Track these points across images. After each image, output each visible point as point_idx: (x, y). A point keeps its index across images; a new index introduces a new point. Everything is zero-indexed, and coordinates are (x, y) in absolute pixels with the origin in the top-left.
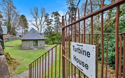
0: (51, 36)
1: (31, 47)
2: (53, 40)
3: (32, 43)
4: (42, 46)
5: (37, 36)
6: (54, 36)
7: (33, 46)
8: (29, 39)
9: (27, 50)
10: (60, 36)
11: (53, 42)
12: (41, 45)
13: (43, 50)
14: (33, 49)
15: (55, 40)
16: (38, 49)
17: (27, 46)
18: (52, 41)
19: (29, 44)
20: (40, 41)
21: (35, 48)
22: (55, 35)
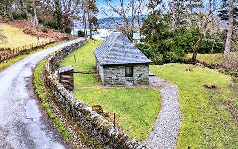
0: (160, 39)
1: (120, 80)
2: (163, 49)
3: (122, 71)
4: (143, 77)
5: (133, 55)
6: (168, 40)
7: (124, 78)
8: (116, 62)
9: (112, 85)
10: (185, 39)
11: (164, 56)
12: (141, 75)
13: (145, 87)
14: (124, 84)
15: (169, 50)
16: (134, 84)
17: (113, 78)
18: (162, 52)
19: (116, 73)
20: (139, 67)
21: (128, 83)
22: (171, 35)
